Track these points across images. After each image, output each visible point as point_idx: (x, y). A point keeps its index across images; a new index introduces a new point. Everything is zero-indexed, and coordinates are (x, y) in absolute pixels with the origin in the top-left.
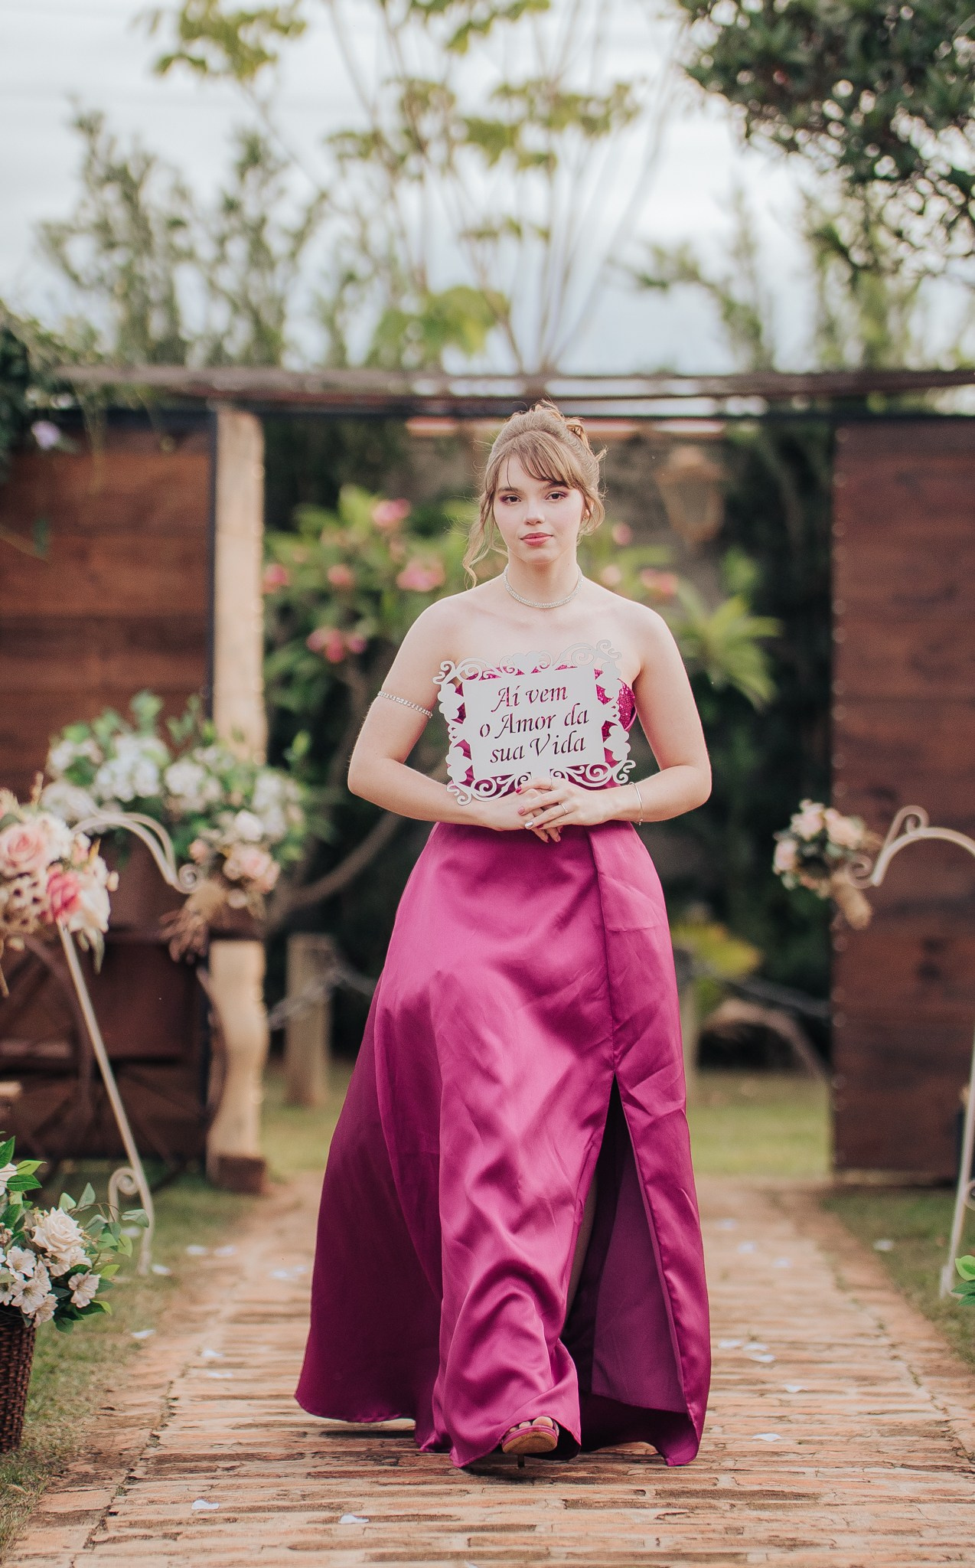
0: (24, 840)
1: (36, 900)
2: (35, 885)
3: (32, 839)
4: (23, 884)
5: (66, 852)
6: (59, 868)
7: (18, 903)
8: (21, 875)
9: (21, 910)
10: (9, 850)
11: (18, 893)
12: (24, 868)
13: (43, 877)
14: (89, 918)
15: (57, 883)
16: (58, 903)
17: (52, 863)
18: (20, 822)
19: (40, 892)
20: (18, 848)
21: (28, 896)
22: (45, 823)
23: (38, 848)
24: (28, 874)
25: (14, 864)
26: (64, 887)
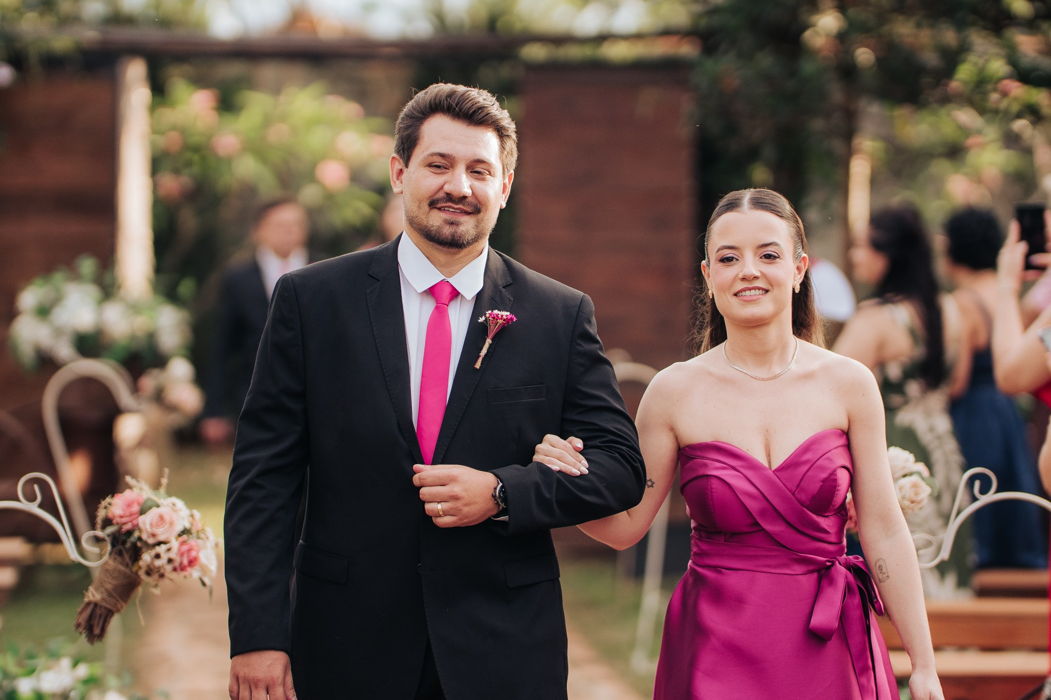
0: (161, 518)
1: (170, 561)
2: (169, 550)
3: (167, 518)
4: (161, 549)
5: (188, 526)
6: (185, 537)
7: (158, 563)
8: (159, 543)
9: (159, 568)
10: (151, 525)
11: (158, 556)
12: (161, 538)
13: (175, 544)
14: (204, 570)
15: (185, 548)
16: (185, 562)
17: (180, 535)
18: (158, 506)
19: (173, 555)
20: (158, 526)
21: (165, 557)
22: (174, 505)
23: (172, 524)
24: (164, 543)
25: (154, 535)
26: (189, 550)
